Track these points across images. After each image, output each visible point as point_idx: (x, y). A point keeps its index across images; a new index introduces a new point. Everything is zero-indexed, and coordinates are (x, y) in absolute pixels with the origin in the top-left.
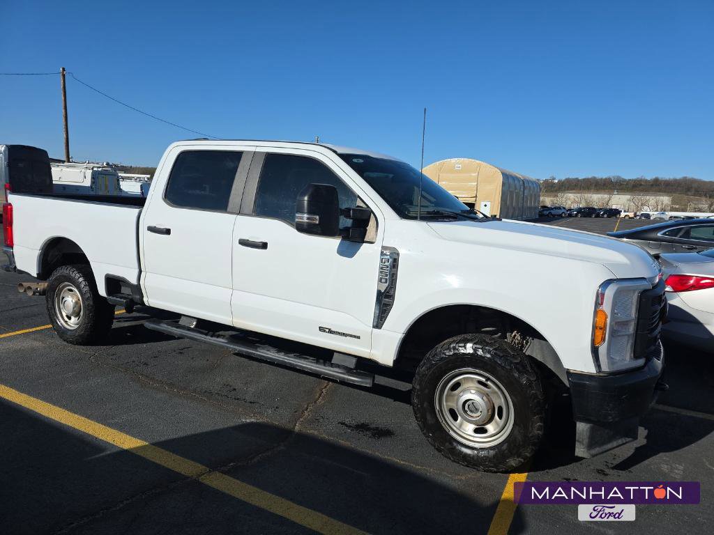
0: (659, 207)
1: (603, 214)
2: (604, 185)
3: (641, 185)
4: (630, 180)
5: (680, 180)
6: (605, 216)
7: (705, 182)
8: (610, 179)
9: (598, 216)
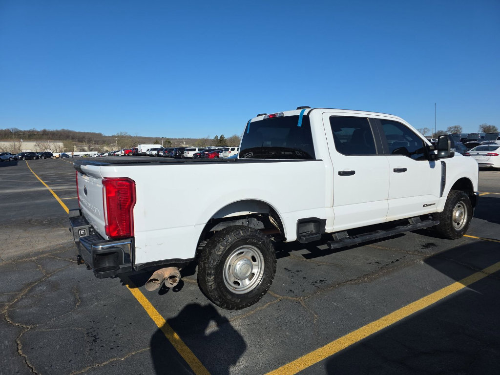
0: (58, 150)
1: (41, 157)
2: (5, 135)
3: (34, 135)
4: (25, 131)
5: (60, 131)
6: (43, 158)
7: (76, 132)
8: (8, 130)
9: (37, 158)
